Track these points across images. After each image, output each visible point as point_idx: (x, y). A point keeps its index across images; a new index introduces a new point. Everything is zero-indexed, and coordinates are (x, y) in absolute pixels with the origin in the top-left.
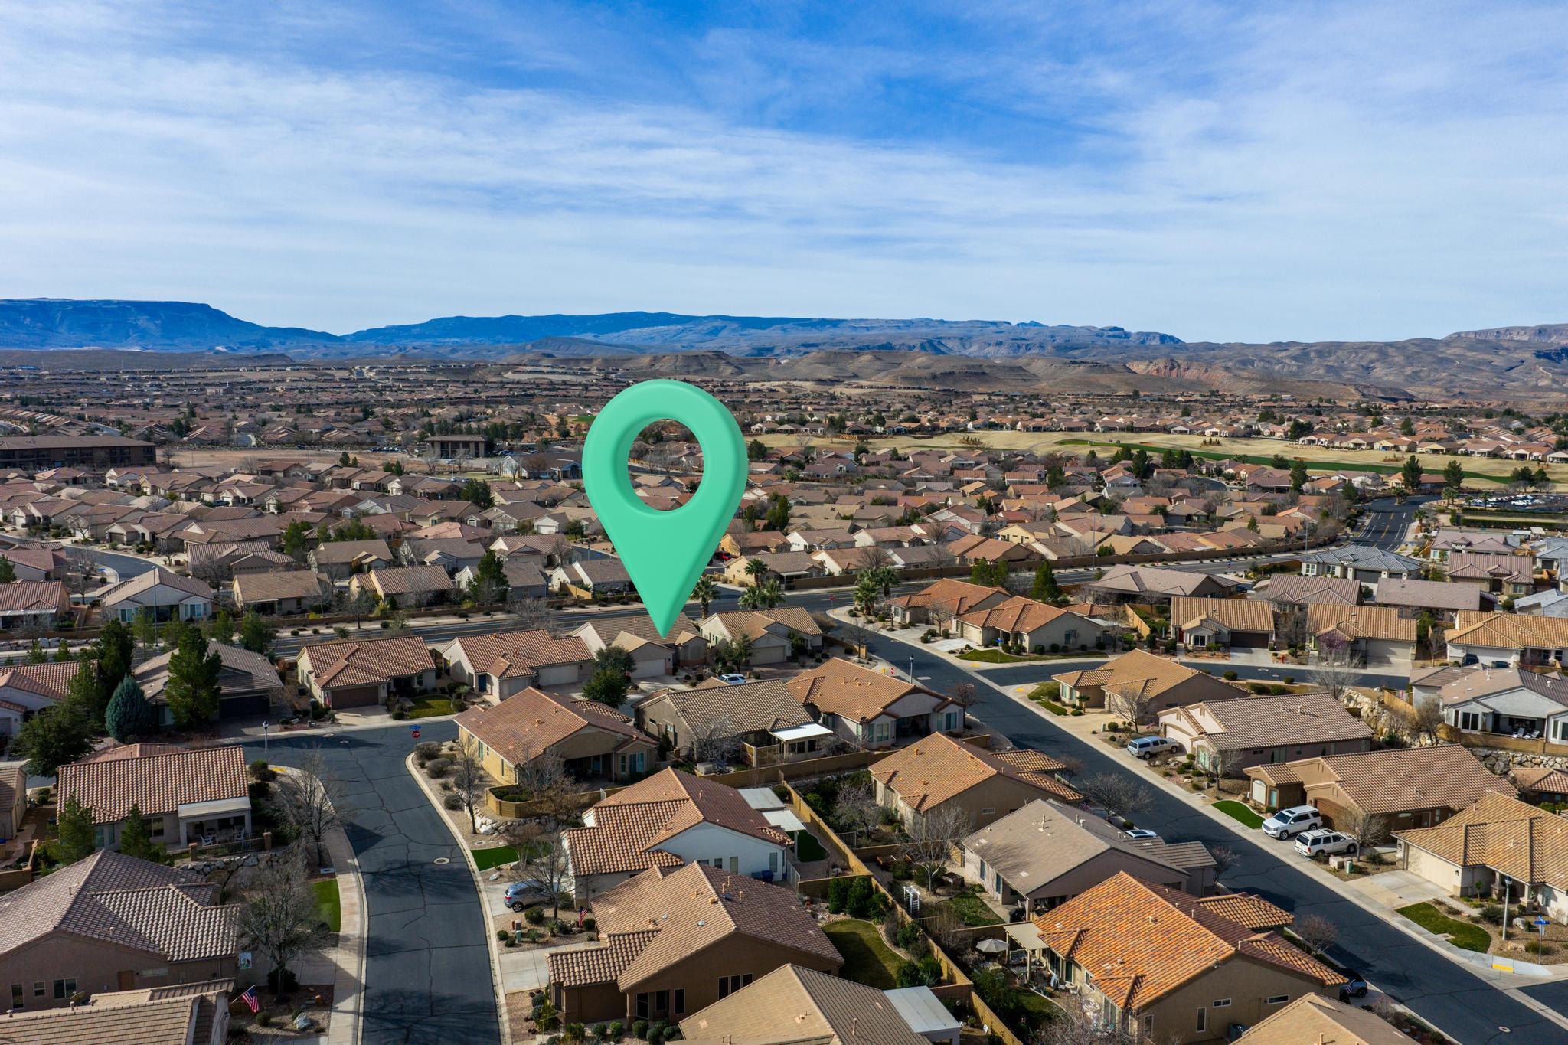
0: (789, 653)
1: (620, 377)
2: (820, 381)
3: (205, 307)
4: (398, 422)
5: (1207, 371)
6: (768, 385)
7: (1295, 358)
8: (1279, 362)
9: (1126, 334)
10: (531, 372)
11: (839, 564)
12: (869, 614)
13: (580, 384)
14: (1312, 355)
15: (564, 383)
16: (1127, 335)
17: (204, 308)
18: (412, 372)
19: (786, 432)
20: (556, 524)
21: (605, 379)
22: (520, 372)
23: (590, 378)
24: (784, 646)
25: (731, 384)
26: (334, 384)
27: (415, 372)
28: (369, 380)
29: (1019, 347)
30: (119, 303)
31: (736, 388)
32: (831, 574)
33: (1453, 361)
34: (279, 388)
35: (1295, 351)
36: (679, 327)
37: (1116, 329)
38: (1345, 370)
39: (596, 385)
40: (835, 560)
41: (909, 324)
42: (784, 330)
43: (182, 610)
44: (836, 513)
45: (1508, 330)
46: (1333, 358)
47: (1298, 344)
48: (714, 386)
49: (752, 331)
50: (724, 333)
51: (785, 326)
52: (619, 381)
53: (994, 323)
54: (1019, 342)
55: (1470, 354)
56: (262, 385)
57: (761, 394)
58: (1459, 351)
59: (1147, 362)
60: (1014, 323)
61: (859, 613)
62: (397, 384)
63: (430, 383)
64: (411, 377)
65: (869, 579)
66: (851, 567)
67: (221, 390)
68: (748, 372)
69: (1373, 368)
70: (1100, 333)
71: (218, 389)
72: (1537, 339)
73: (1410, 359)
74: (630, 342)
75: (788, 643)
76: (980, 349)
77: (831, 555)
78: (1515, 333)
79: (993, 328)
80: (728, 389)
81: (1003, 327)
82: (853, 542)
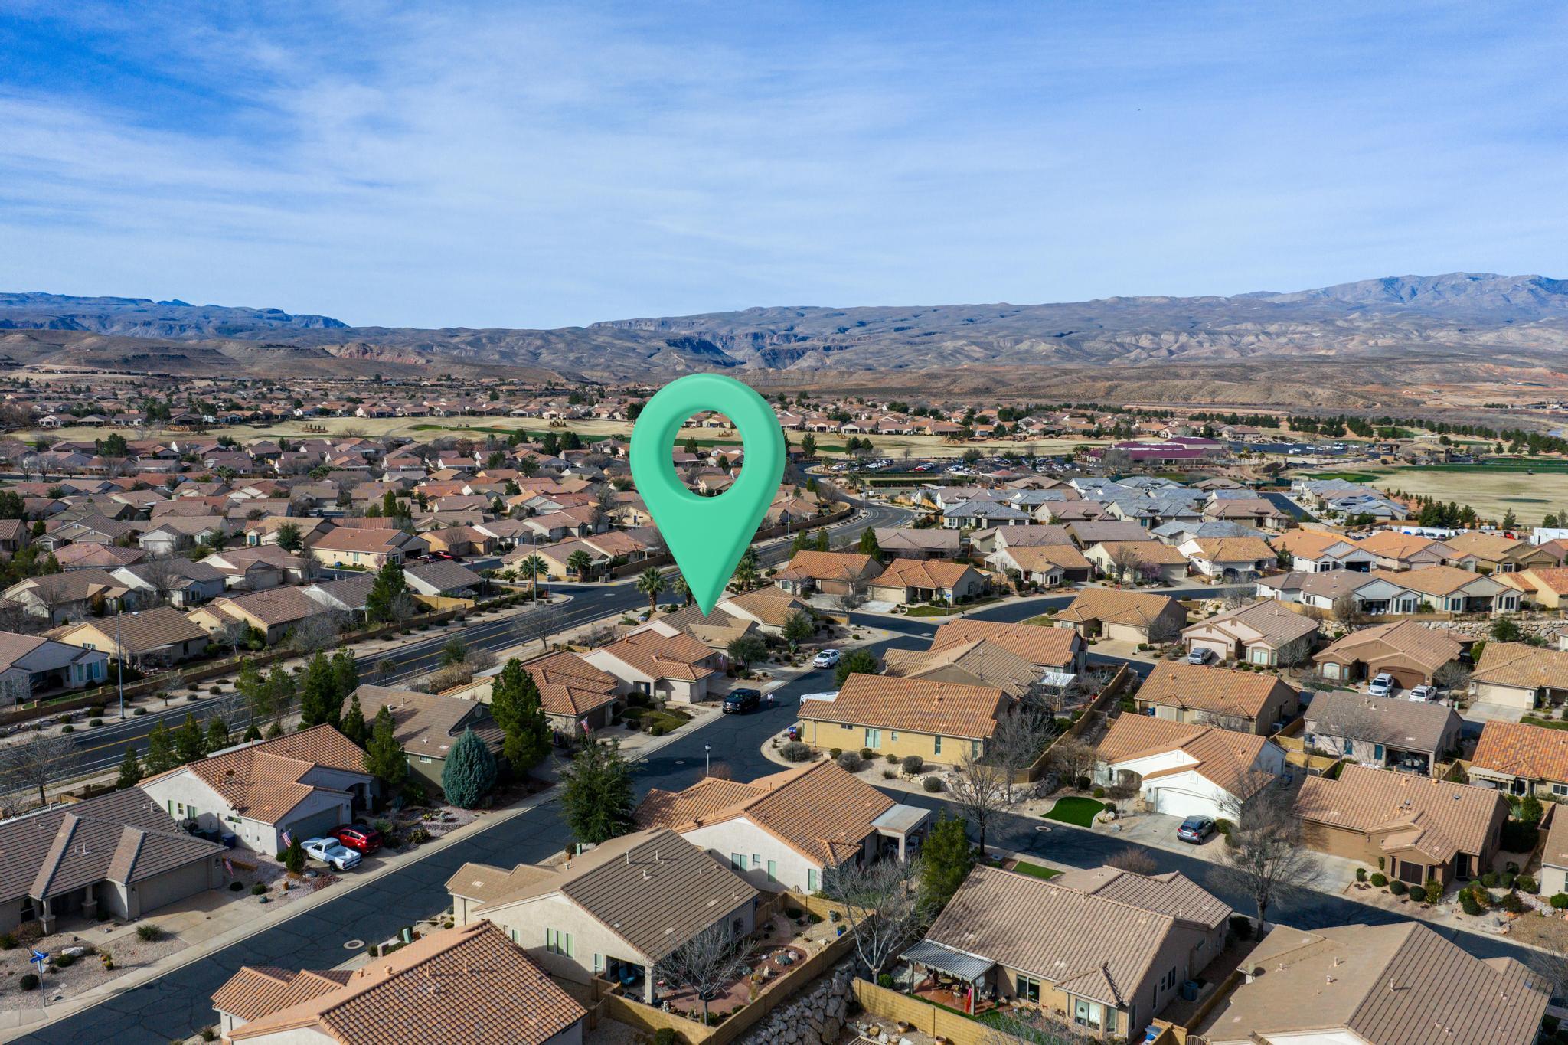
5: (400, 356)
7: (469, 343)
8: (456, 347)
9: (287, 316)
14: (484, 341)
16: (288, 318)
29: (171, 328)
33: (605, 348)
35: (464, 337)
37: (275, 311)
38: (516, 355)
41: (24, 298)
43: (74, 673)
45: (638, 321)
46: (503, 344)
47: (467, 330)
53: (133, 301)
54: (171, 322)
55: (617, 342)
58: (608, 339)
59: (338, 346)
60: (156, 301)
69: (540, 354)
70: (259, 315)
72: (660, 329)
73: (571, 346)
76: (124, 329)
78: (643, 324)
79: (132, 306)
81: (144, 305)
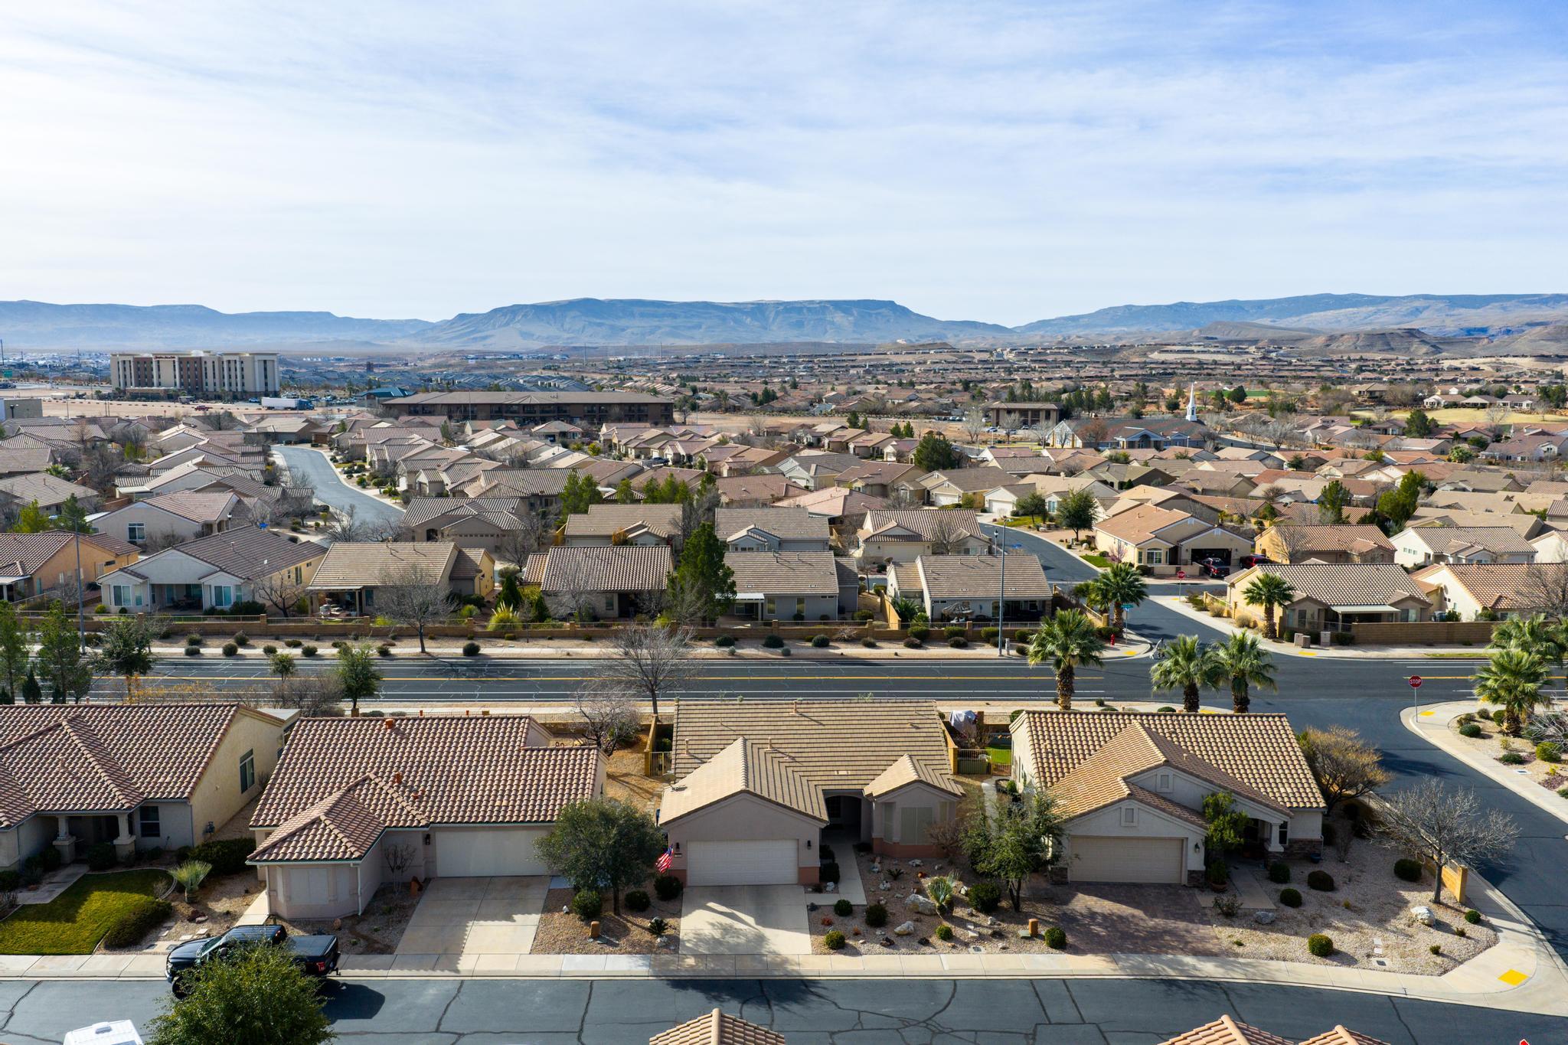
0: (1196, 861)
1: (1282, 355)
2: (1543, 357)
3: (892, 303)
4: (990, 394)
6: (1470, 362)
10: (1179, 352)
11: (1477, 596)
12: (1516, 733)
13: (1233, 363)
15: (1215, 362)
17: (891, 305)
18: (1052, 353)
19: (1475, 406)
20: (1013, 498)
21: (1263, 358)
22: (1167, 351)
23: (1245, 357)
24: (1183, 841)
25: (1420, 362)
26: (972, 366)
27: (1055, 353)
28: (1007, 361)
30: (821, 302)
31: (1427, 366)
32: (1453, 617)
34: (917, 370)
36: (1371, 308)
39: (1252, 364)
40: (1471, 587)
42: (1504, 308)
44: (1514, 504)
48: (1398, 365)
49: (1462, 310)
50: (1425, 314)
51: (1505, 304)
52: (1279, 360)
56: (903, 367)
57: (1458, 373)
61: (1489, 726)
62: (1033, 365)
63: (1068, 363)
64: (1050, 358)
65: (1525, 646)
66: (1503, 605)
67: (861, 371)
68: (1447, 351)
71: (859, 370)
74: (1311, 327)
75: (1194, 833)
77: (1461, 576)
80: (1415, 367)
82: (1531, 555)
